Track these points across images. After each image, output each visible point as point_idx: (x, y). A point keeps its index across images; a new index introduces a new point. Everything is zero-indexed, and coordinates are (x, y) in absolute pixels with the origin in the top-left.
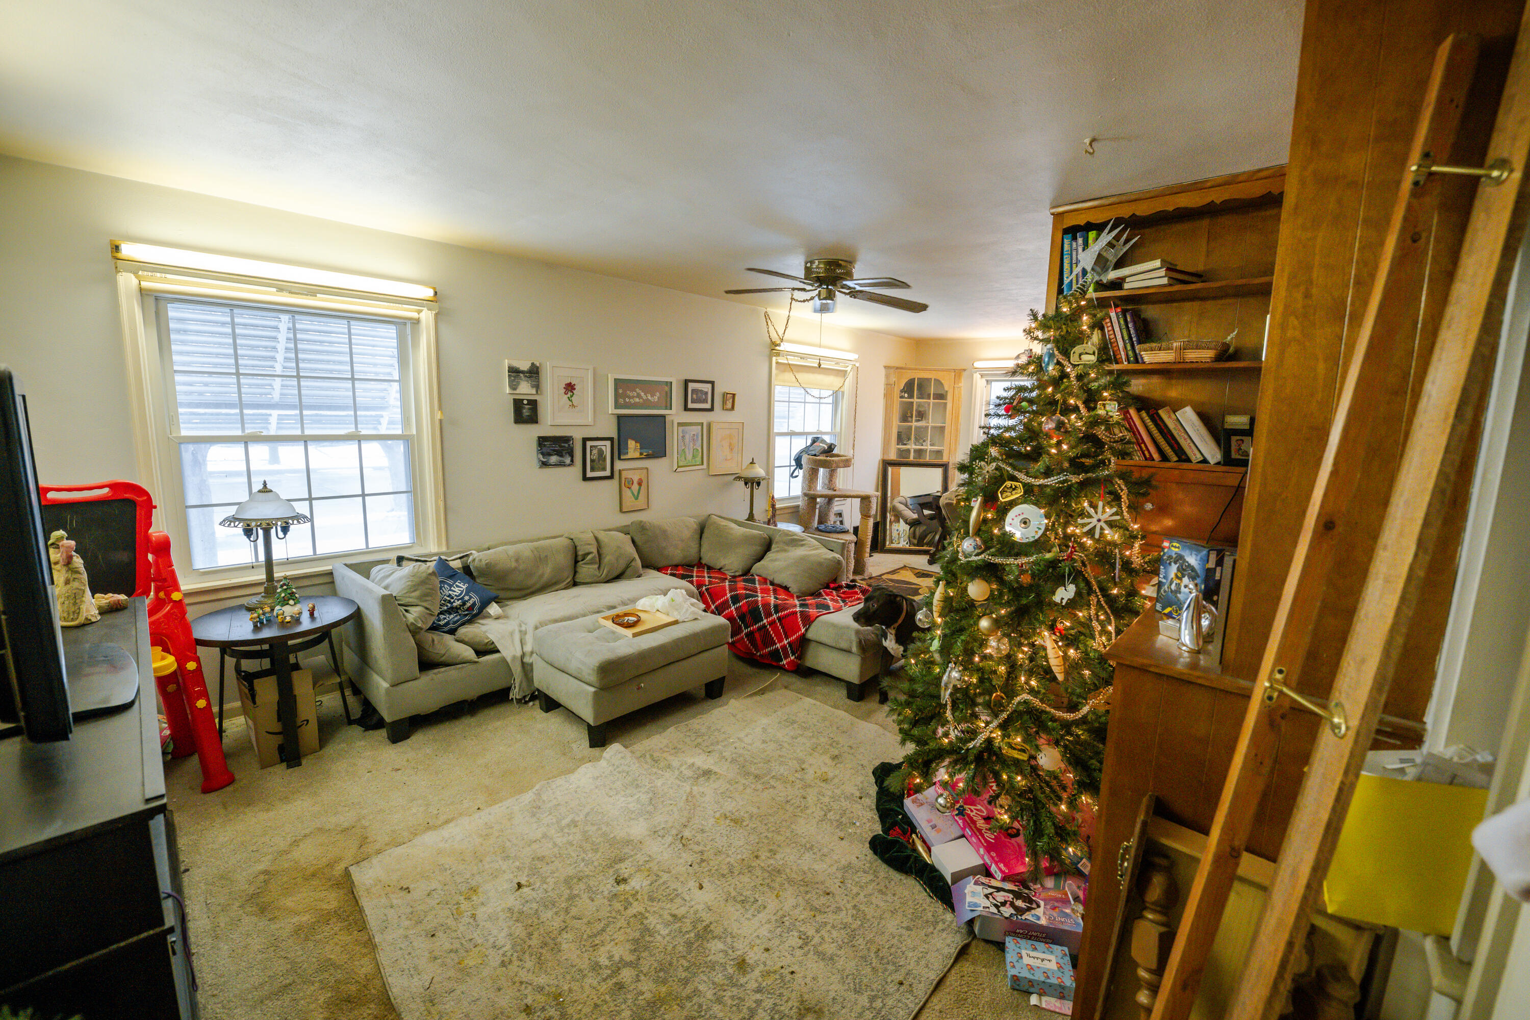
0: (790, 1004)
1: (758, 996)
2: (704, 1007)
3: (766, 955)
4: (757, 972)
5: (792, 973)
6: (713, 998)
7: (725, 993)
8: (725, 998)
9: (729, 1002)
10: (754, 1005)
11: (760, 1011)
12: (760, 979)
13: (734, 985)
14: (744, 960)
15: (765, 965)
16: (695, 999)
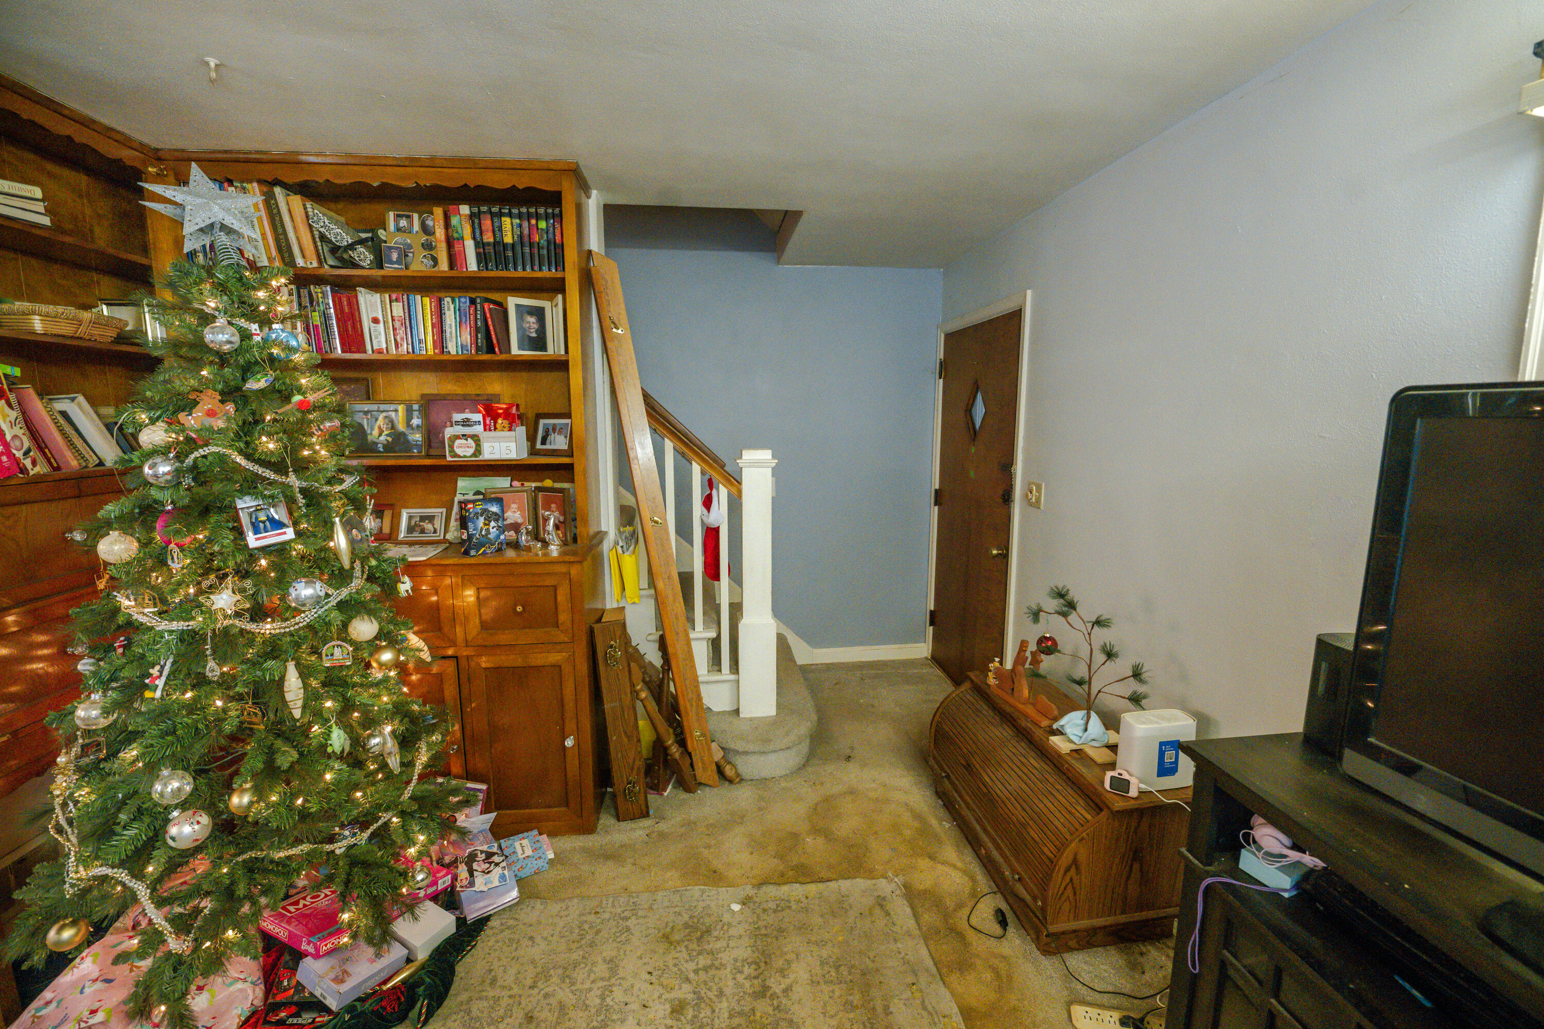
0: (677, 955)
1: (692, 975)
2: (737, 998)
3: (650, 1004)
4: (673, 995)
5: (650, 973)
6: (724, 999)
7: (713, 997)
8: (716, 993)
9: (715, 988)
10: (700, 972)
11: (700, 966)
12: (677, 987)
13: (700, 998)
14: (672, 1012)
15: (662, 995)
16: (738, 1009)
